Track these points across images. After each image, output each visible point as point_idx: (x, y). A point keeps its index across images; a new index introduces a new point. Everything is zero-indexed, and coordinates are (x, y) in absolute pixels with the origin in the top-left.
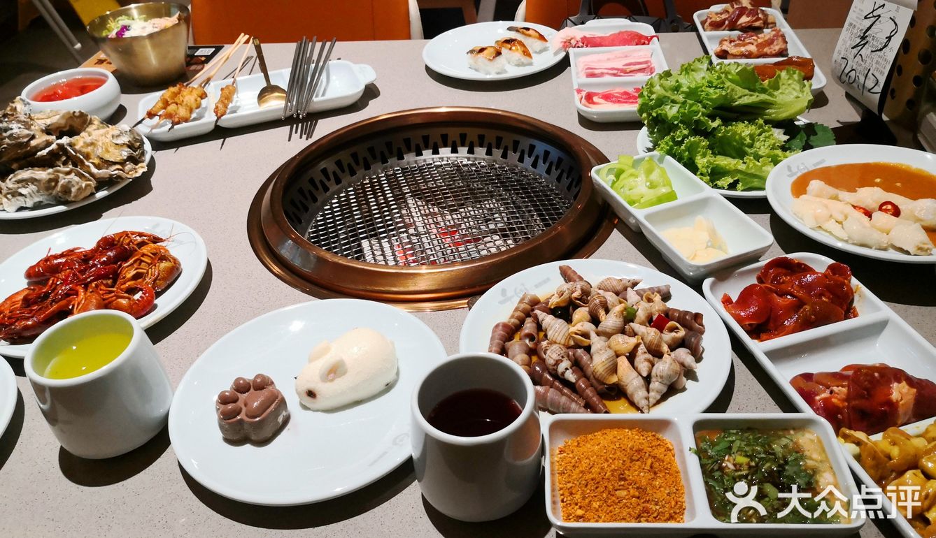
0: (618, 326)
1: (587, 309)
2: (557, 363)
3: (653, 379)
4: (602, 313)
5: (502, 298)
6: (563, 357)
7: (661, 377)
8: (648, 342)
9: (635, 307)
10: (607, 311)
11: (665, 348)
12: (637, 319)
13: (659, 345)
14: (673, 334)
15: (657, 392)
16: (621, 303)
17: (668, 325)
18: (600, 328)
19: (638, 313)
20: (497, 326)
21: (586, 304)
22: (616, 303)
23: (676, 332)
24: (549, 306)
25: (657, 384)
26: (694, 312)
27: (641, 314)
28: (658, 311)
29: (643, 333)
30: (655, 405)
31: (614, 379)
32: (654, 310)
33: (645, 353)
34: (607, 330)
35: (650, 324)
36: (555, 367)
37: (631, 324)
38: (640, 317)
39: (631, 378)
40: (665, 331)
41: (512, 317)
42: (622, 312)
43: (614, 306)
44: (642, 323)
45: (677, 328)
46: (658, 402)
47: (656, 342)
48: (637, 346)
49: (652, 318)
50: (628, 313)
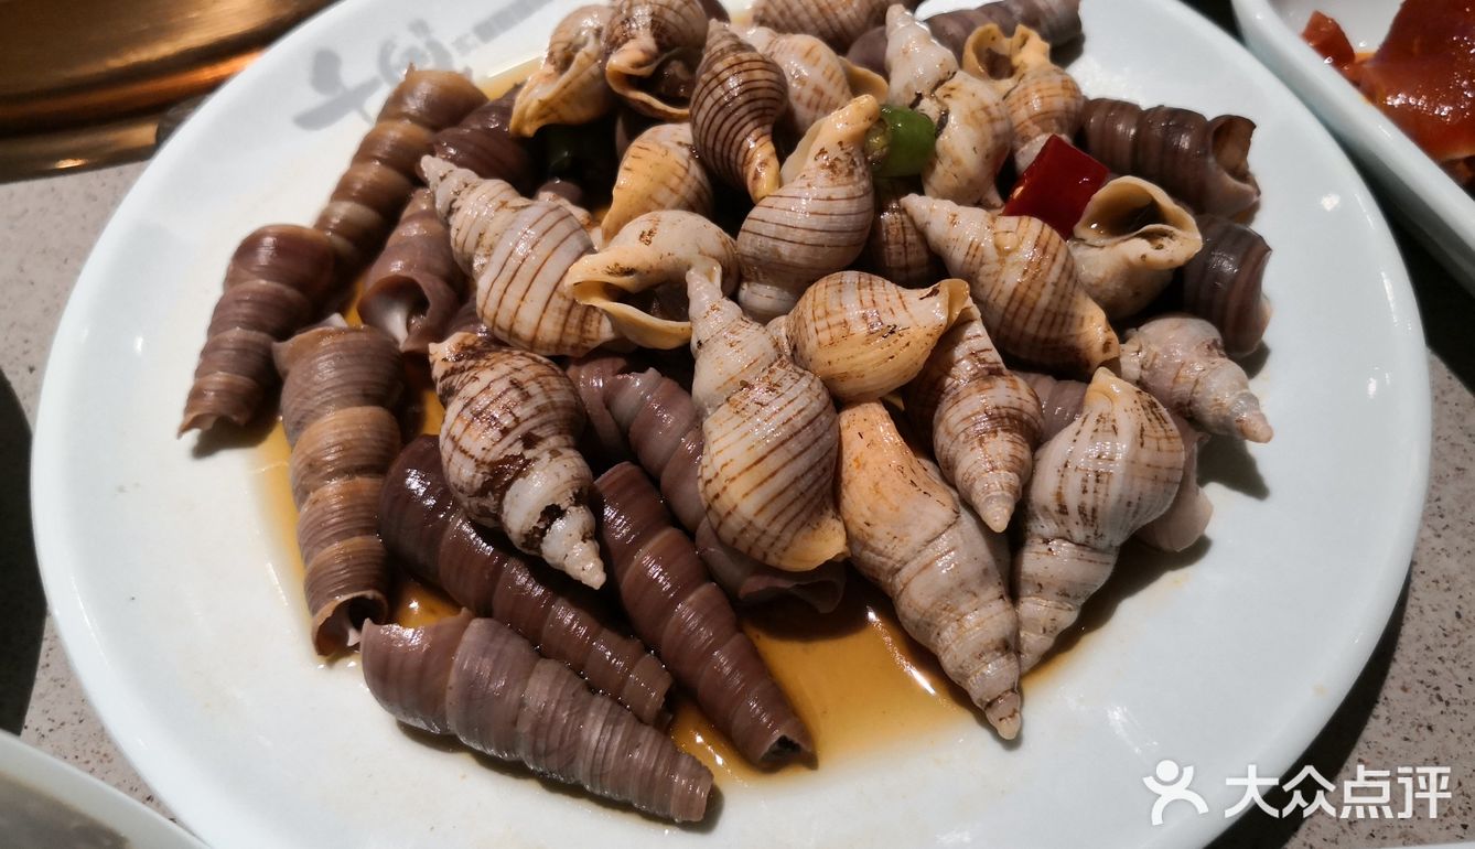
0: (839, 223)
1: (684, 132)
2: (499, 477)
3: (1043, 526)
4: (758, 149)
5: (312, 99)
6: (530, 441)
7: (1089, 516)
8: (1002, 301)
9: (929, 107)
10: (786, 135)
11: (1094, 327)
12: (942, 174)
13: (1060, 316)
14: (1135, 248)
15: (1064, 594)
16: (856, 86)
17: (1102, 194)
18: (747, 243)
19: (944, 140)
20: (248, 248)
21: (681, 102)
22: (833, 91)
23: (1149, 236)
24: (513, 122)
25: (1064, 549)
26: (1210, 115)
27: (961, 144)
28: (1042, 119)
29: (974, 248)
30: (1047, 658)
31: (829, 544)
32: (1022, 114)
33: (993, 372)
34: (785, 249)
35: (1005, 193)
36: (490, 502)
37: (913, 201)
38: (957, 162)
39: (917, 536)
40: (1088, 231)
41: (343, 191)
42: (860, 141)
43: (824, 106)
44: (969, 195)
45: (1153, 212)
46: (1066, 640)
47: (1044, 300)
48: (949, 336)
49: (1010, 161)
50: (894, 143)
